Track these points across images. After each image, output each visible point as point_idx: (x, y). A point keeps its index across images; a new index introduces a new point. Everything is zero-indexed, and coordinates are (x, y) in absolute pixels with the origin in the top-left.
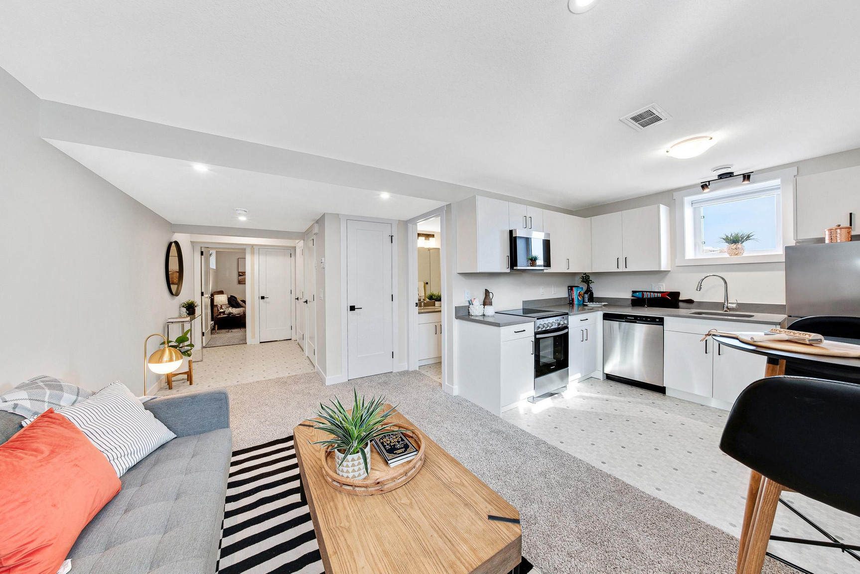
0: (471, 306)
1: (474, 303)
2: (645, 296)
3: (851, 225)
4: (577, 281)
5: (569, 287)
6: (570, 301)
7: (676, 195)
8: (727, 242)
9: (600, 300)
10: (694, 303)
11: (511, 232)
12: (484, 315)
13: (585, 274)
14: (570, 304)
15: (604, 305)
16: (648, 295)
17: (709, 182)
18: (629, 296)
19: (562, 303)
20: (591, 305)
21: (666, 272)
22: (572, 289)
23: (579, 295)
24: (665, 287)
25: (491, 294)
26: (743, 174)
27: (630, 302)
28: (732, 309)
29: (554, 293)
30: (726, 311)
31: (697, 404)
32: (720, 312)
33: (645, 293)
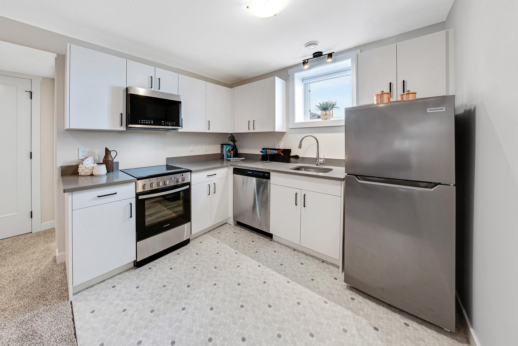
1: (84, 162)
2: (268, 153)
3: (390, 91)
5: (221, 144)
6: (222, 156)
7: (290, 71)
8: (321, 110)
10: (299, 159)
11: (127, 90)
12: (92, 175)
13: (232, 134)
14: (221, 159)
15: (242, 160)
17: (308, 60)
20: (232, 160)
21: (282, 134)
22: (223, 147)
23: (228, 151)
24: (282, 145)
26: (327, 54)
27: (261, 157)
28: (321, 164)
29: (206, 150)
30: (317, 165)
31: (292, 249)
32: (314, 166)
33: (268, 150)
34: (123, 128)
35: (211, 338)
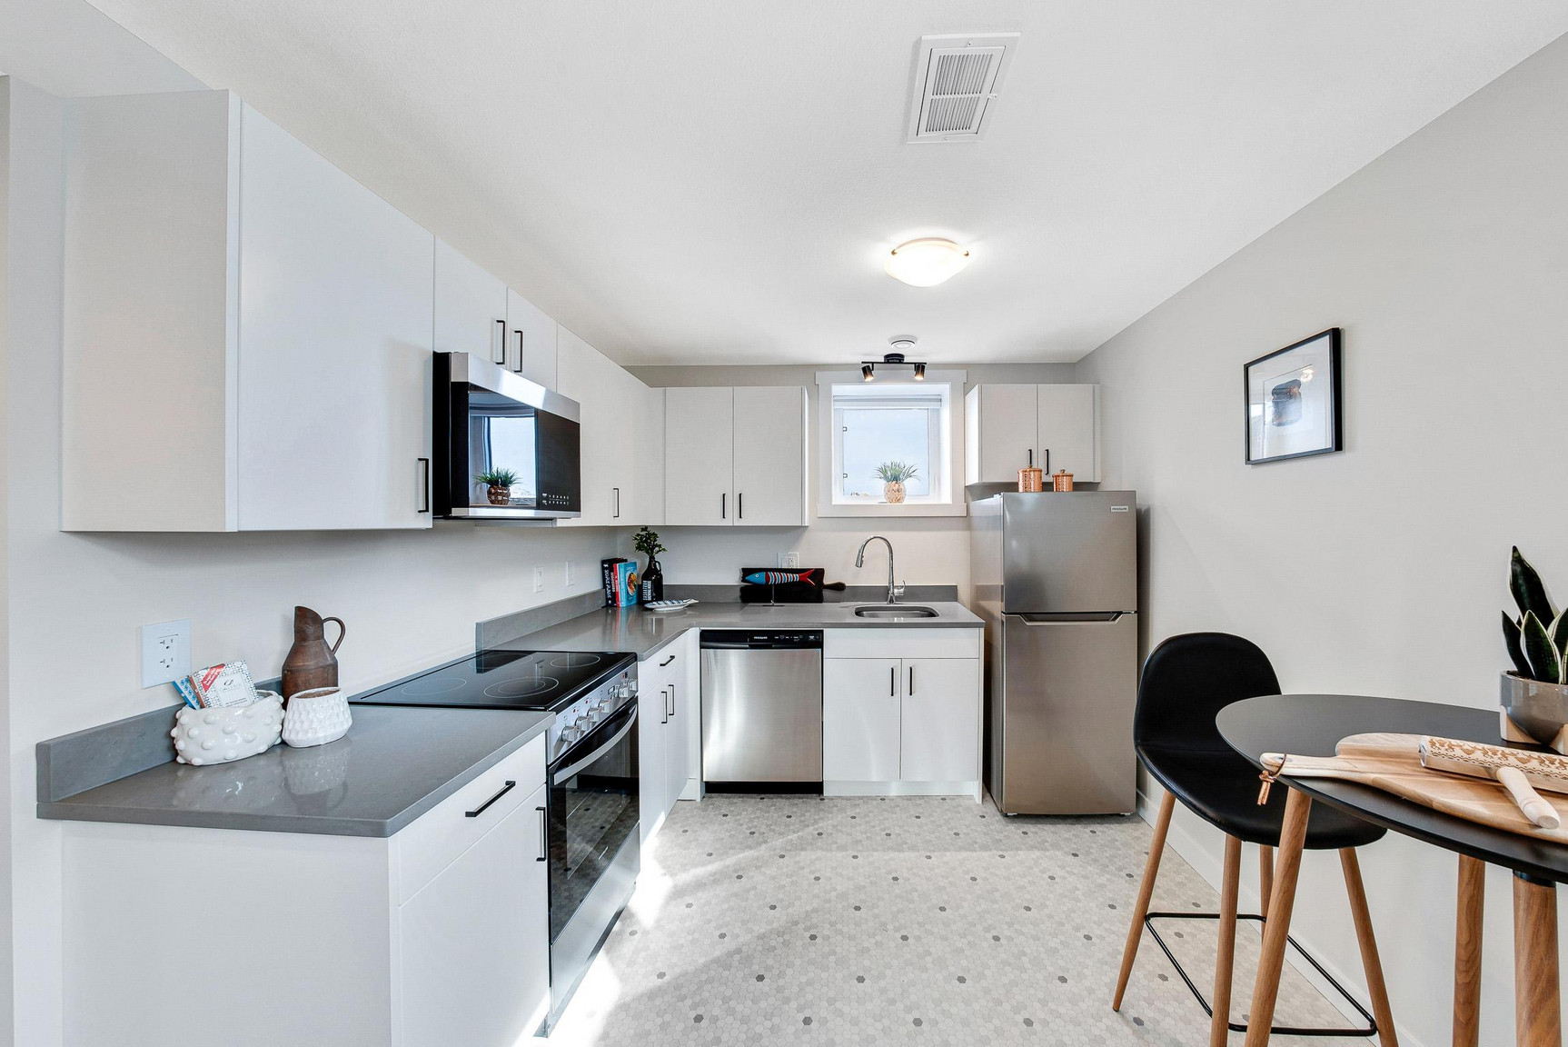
0: (186, 716)
1: (210, 695)
2: (772, 581)
4: (623, 548)
5: (603, 562)
6: (607, 600)
7: (820, 376)
8: (884, 478)
9: (680, 592)
10: (846, 591)
11: (441, 362)
12: (283, 743)
13: (645, 528)
14: (607, 606)
15: (690, 606)
16: (775, 578)
17: (873, 363)
18: (733, 579)
19: (588, 607)
20: (662, 607)
21: (801, 529)
22: (611, 569)
23: (630, 582)
24: (800, 558)
25: (331, 633)
26: (915, 363)
27: (738, 594)
28: (899, 598)
29: (572, 583)
30: (891, 601)
31: (875, 799)
32: (884, 604)
33: (771, 574)
34: (426, 521)
35: (915, 1019)
